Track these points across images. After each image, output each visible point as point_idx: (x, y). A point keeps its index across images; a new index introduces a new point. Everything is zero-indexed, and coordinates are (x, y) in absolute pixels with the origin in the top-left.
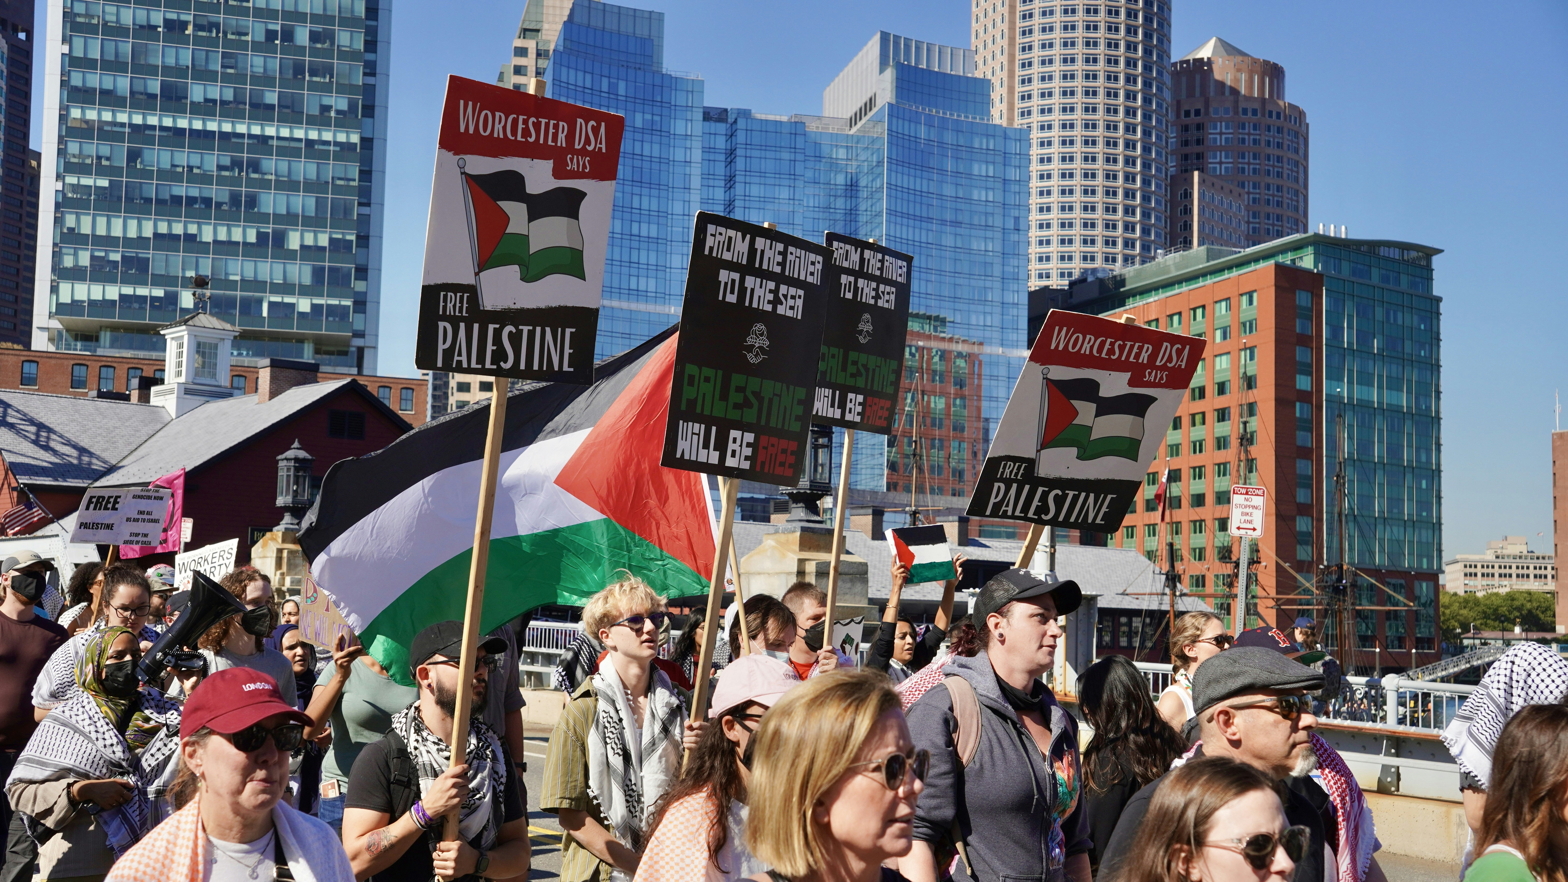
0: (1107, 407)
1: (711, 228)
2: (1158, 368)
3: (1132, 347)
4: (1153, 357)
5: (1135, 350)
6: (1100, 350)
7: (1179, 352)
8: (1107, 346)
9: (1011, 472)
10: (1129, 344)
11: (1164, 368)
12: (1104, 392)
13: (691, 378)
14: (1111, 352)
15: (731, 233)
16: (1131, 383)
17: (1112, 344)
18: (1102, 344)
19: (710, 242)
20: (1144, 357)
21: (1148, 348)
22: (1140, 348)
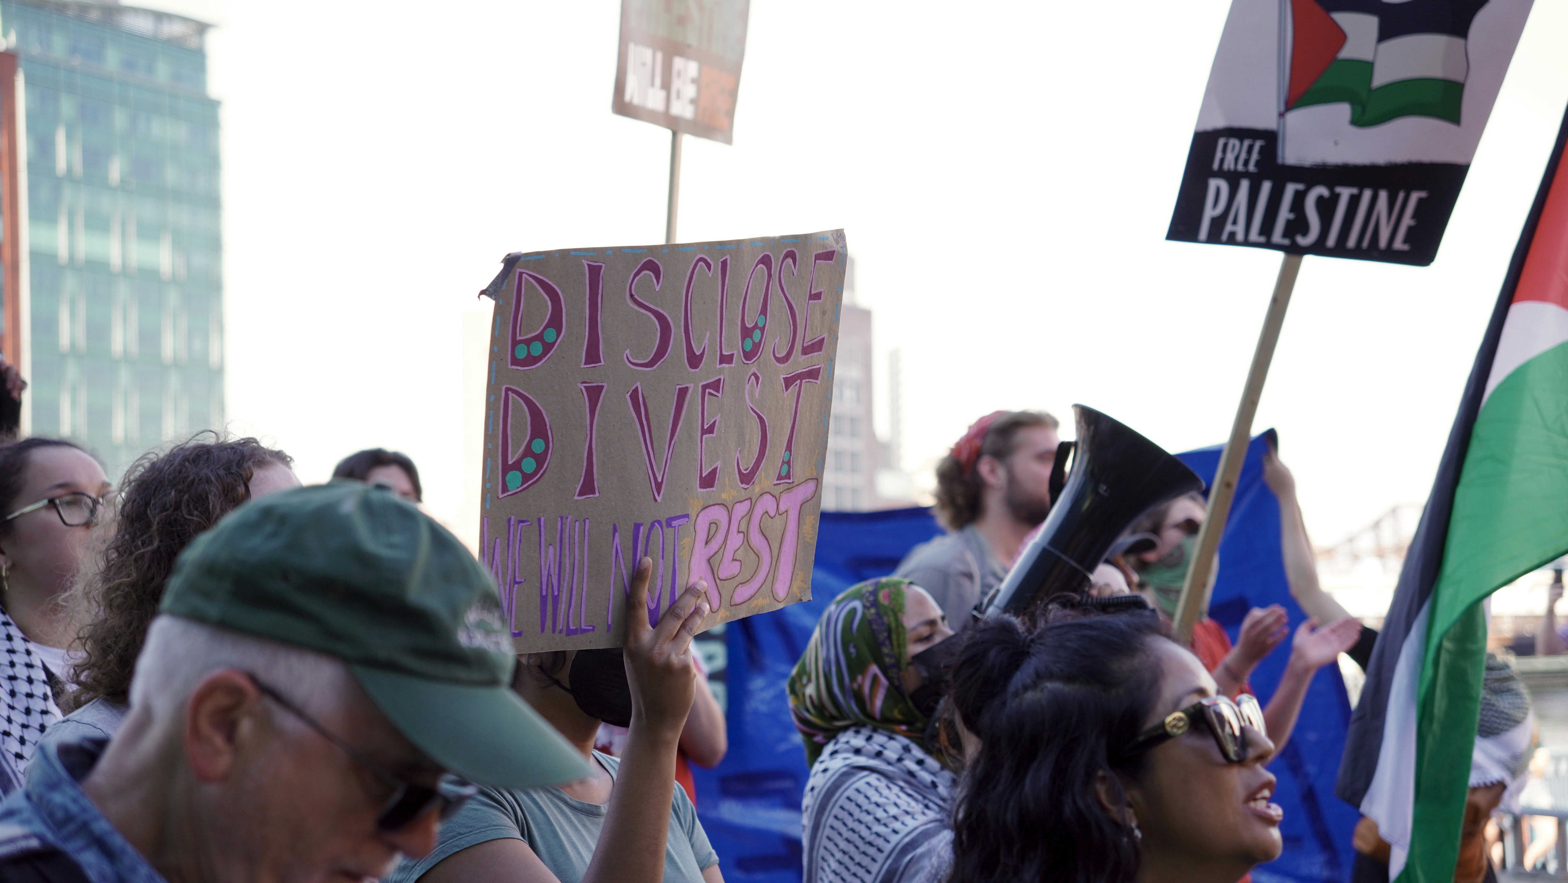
9: (1237, 159)
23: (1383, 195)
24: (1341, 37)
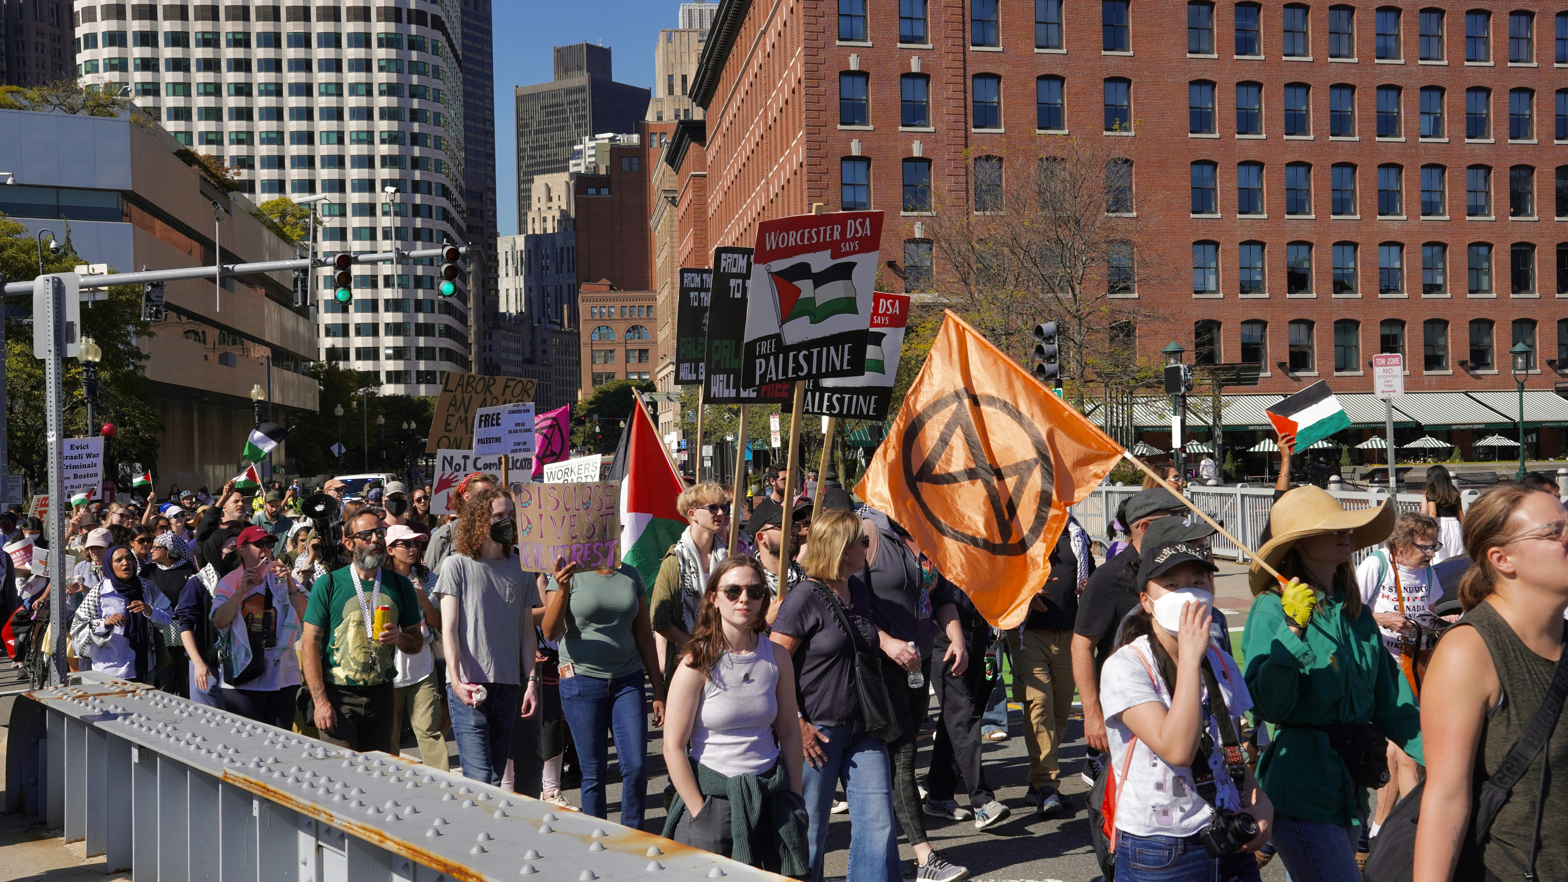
0: (820, 279)
1: (724, 256)
2: (849, 240)
3: (825, 231)
4: (843, 233)
5: (828, 232)
6: (802, 240)
7: (862, 225)
8: (806, 235)
10: (822, 229)
11: (854, 239)
12: (815, 269)
13: (717, 348)
14: (810, 238)
15: (736, 256)
16: (833, 257)
17: (810, 232)
18: (803, 235)
19: (723, 264)
20: (837, 235)
21: (837, 228)
22: (832, 230)
23: (832, 348)
24: (799, 291)
